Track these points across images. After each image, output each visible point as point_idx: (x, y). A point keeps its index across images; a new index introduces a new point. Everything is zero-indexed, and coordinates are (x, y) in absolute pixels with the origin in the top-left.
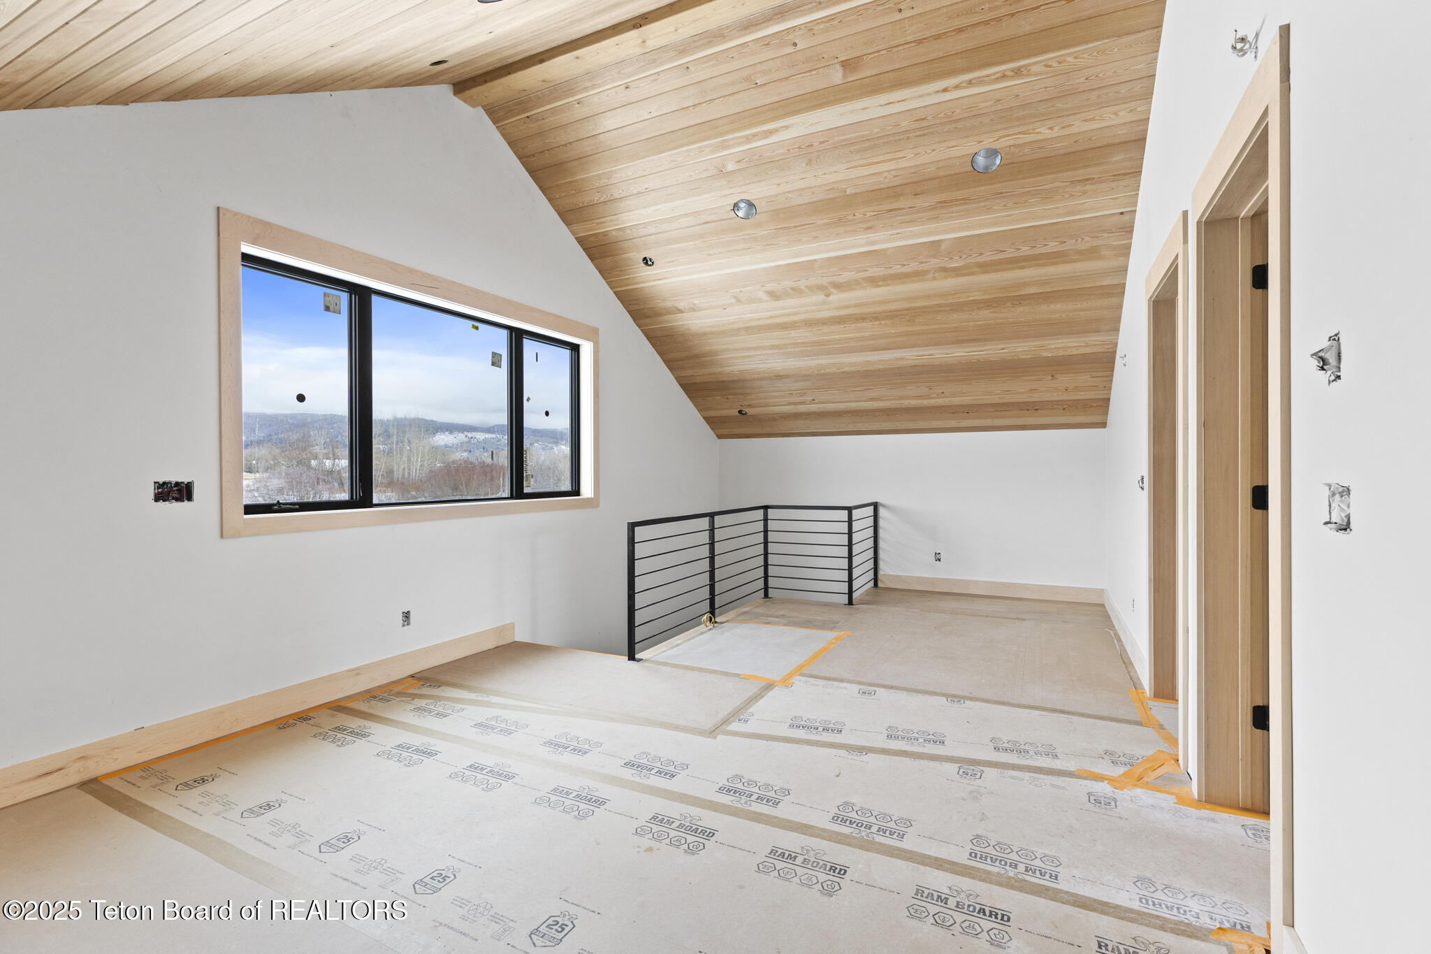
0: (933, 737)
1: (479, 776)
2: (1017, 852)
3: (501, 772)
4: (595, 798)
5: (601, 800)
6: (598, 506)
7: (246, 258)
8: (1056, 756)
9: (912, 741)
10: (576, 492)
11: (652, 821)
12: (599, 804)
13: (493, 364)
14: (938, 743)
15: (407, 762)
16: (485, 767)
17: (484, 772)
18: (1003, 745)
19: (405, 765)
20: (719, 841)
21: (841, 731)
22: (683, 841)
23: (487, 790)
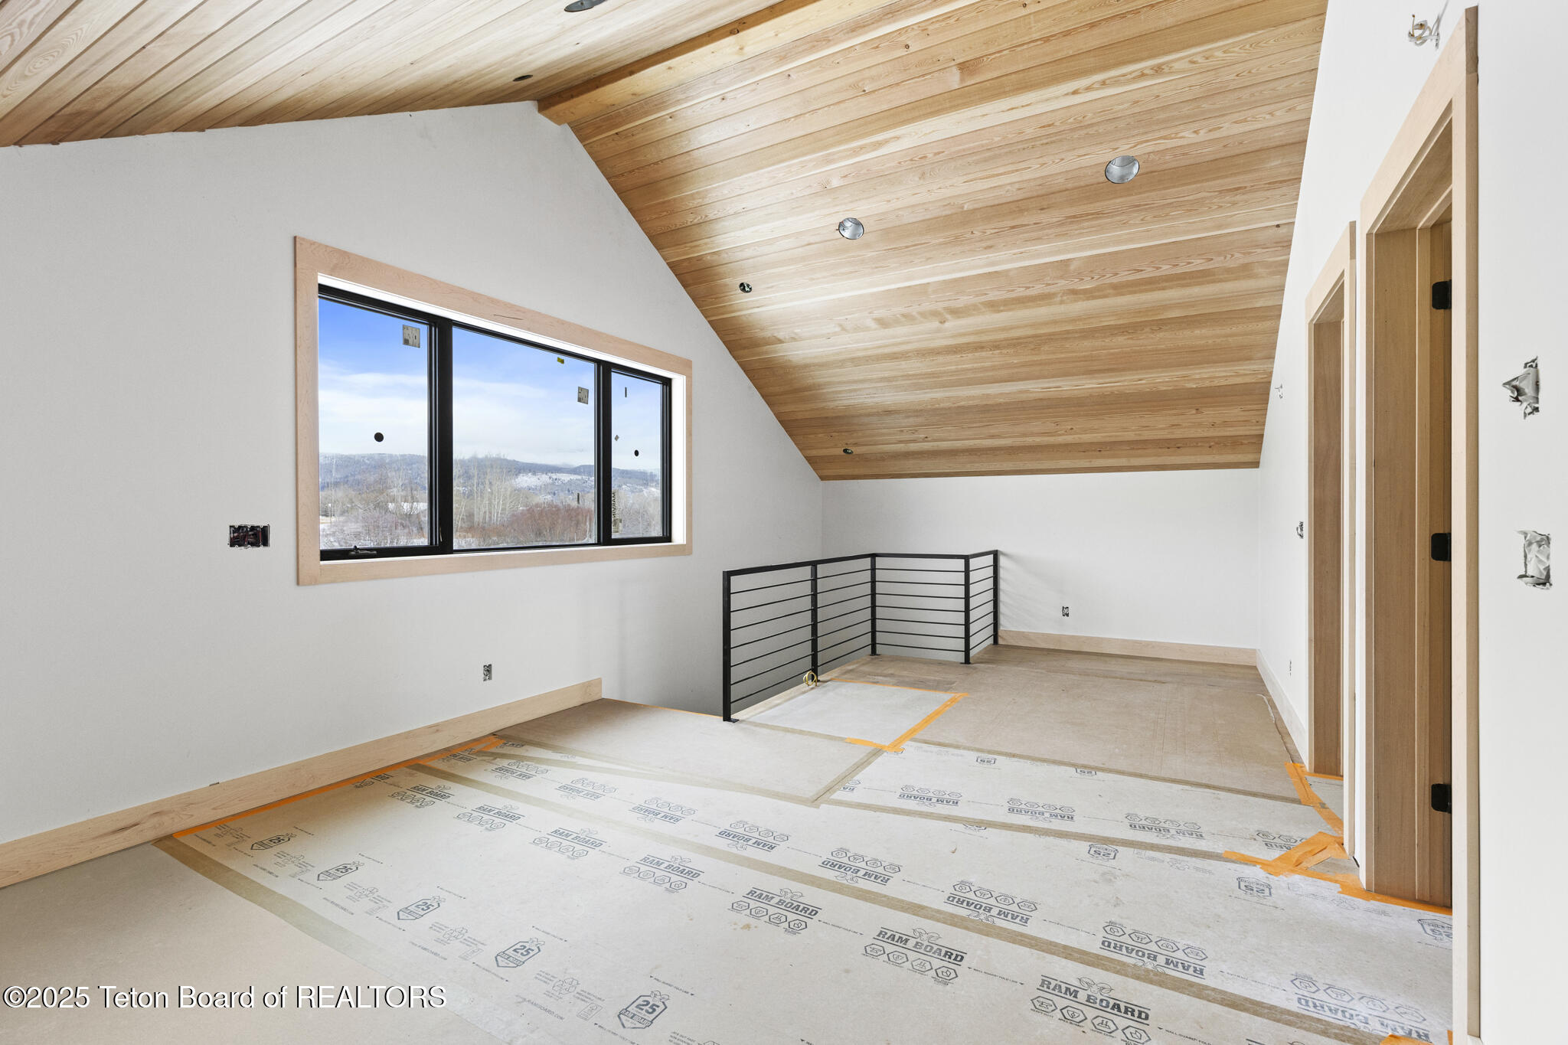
0: (1060, 812)
1: (565, 843)
2: (1156, 942)
3: (588, 839)
4: (687, 869)
5: (694, 872)
6: (690, 553)
7: (324, 289)
8: (1201, 836)
9: (1037, 815)
10: (667, 537)
11: (749, 896)
12: (692, 876)
13: (580, 400)
14: (1066, 818)
15: (488, 826)
16: (571, 833)
17: (569, 838)
18: (1140, 823)
19: (487, 829)
20: (823, 920)
21: (957, 803)
22: (783, 919)
23: (573, 857)
